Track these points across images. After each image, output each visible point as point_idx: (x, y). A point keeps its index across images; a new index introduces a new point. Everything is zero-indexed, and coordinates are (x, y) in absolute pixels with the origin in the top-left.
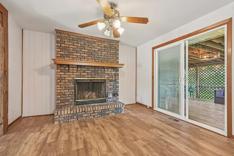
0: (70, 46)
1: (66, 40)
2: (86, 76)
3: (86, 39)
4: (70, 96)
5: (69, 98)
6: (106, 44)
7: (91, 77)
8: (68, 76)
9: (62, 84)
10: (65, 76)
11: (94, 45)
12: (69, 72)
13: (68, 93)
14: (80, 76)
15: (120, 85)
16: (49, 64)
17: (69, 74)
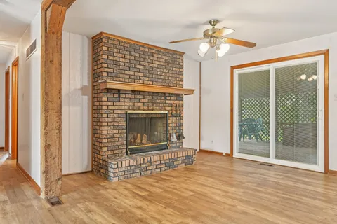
0: (121, 60)
1: (115, 50)
2: (142, 108)
3: (141, 48)
4: (120, 139)
5: (119, 143)
6: (167, 58)
7: (148, 110)
8: (117, 108)
9: (110, 120)
10: (113, 108)
11: (151, 58)
12: (119, 101)
13: (118, 135)
14: (134, 107)
15: (184, 121)
16: (79, 87)
17: (119, 104)
